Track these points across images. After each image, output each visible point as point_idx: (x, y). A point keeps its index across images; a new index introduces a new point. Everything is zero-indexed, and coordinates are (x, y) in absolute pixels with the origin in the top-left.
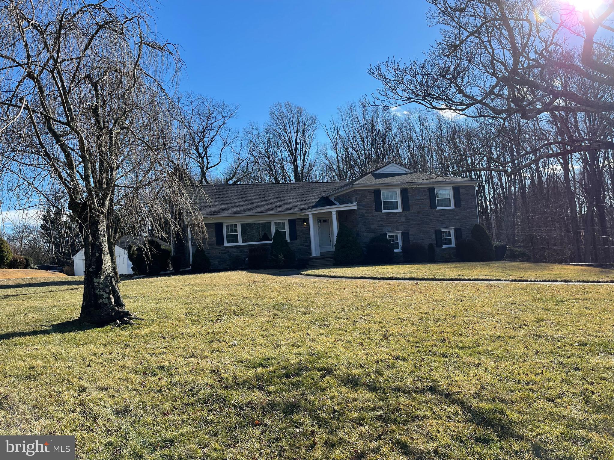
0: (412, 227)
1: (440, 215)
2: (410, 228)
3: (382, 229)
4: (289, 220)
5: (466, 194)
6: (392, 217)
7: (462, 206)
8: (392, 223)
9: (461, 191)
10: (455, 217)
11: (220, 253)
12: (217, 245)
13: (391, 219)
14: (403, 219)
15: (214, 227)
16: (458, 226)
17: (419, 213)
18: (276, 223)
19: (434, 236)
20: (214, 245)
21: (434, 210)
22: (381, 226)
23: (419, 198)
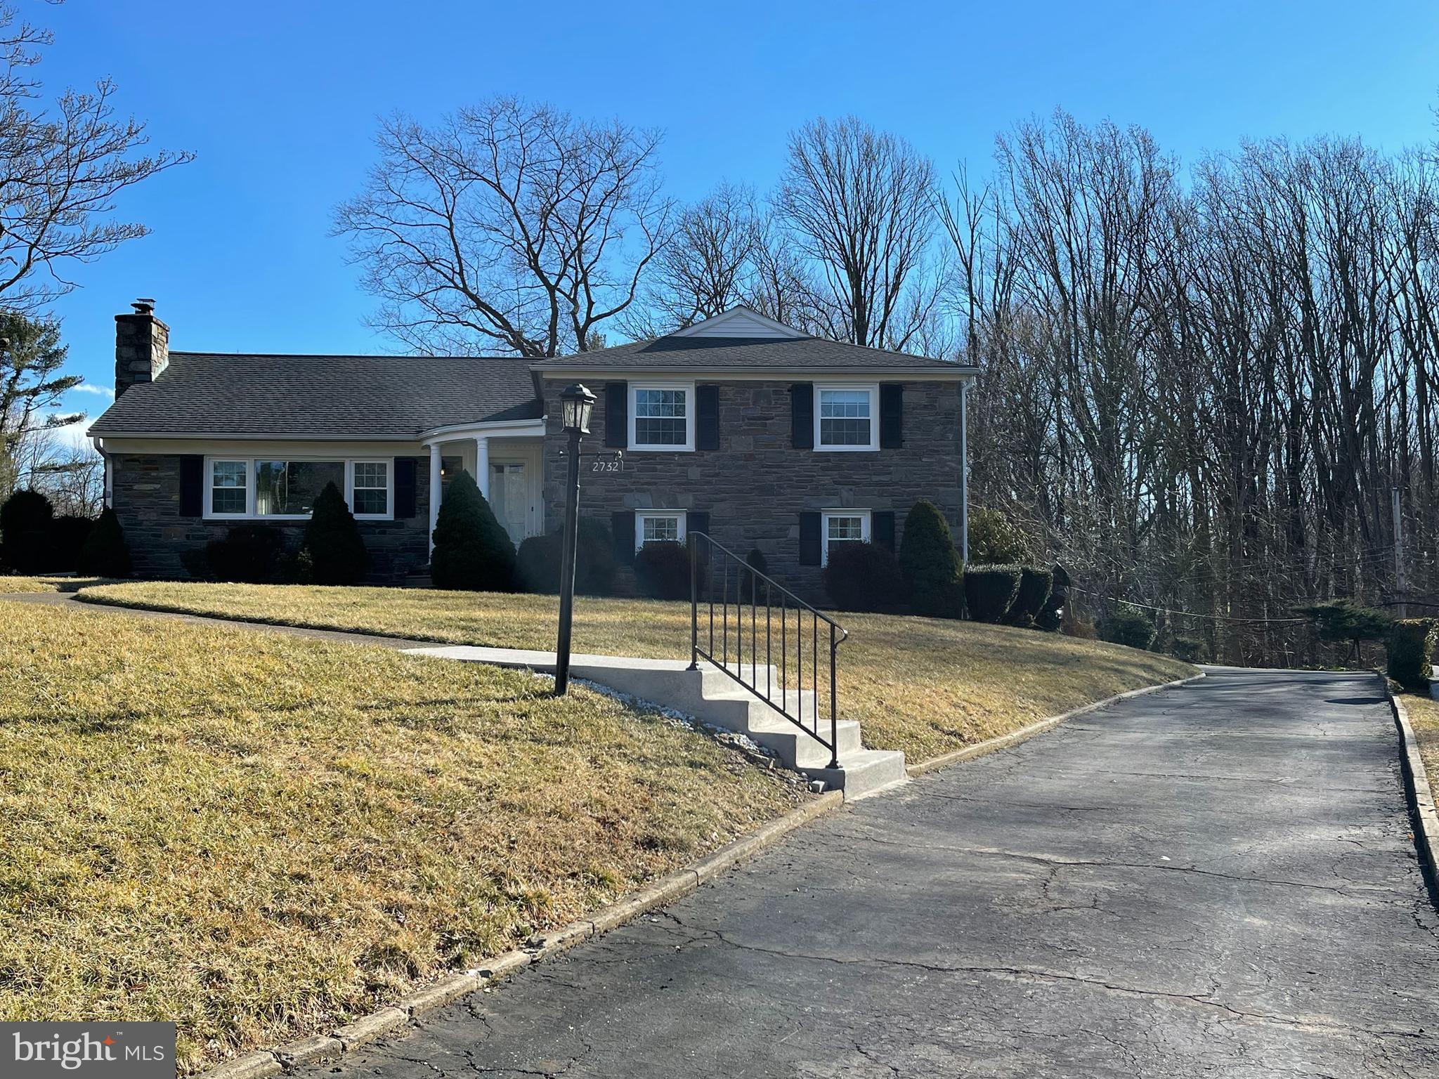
0: (722, 500)
1: (824, 469)
2: (717, 501)
3: (620, 499)
4: (396, 459)
5: (925, 407)
6: (659, 467)
7: (907, 444)
8: (655, 484)
9: (907, 397)
10: (875, 478)
11: (188, 537)
12: (181, 514)
13: (656, 470)
14: (694, 473)
15: (178, 465)
16: (886, 504)
17: (750, 457)
18: (359, 467)
19: (794, 532)
20: (174, 514)
21: (803, 453)
22: (620, 491)
23: (757, 413)
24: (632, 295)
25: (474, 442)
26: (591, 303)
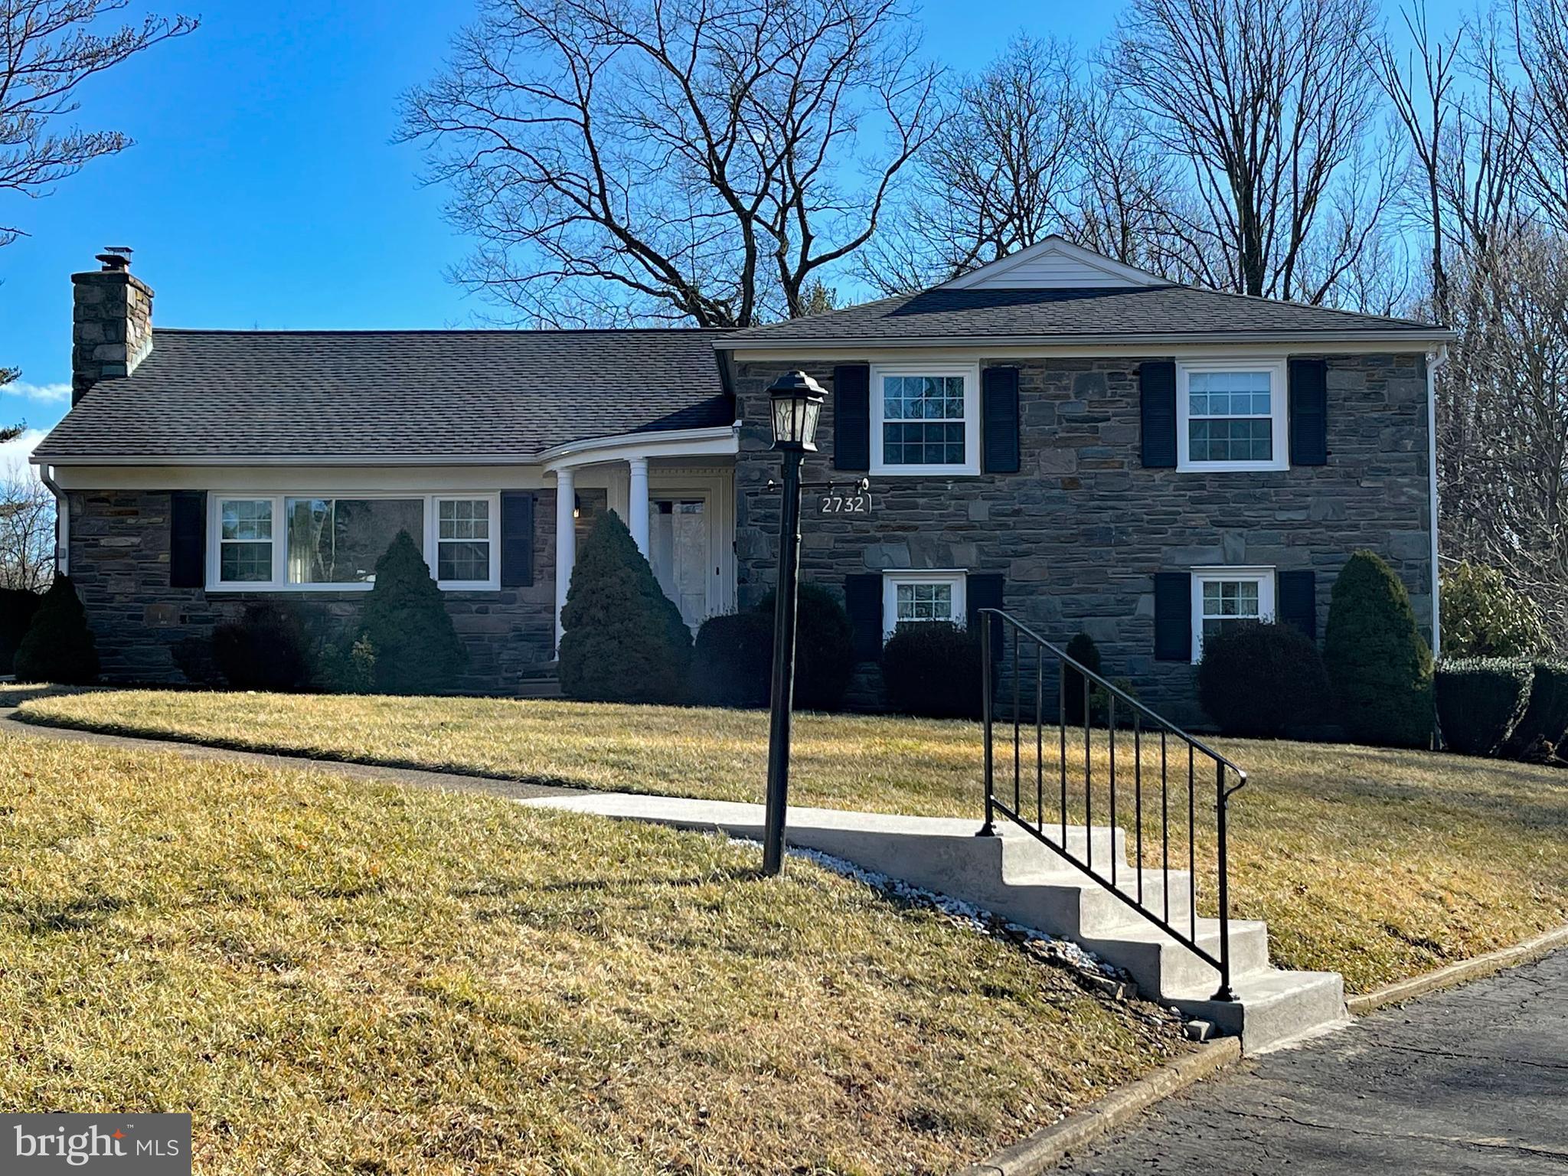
0: (1026, 554)
1: (1195, 501)
2: (1017, 555)
3: (858, 554)
4: (504, 493)
5: (1366, 397)
6: (921, 501)
7: (1334, 458)
8: (916, 528)
9: (1336, 381)
10: (1282, 516)
11: (183, 618)
12: (174, 584)
13: (916, 506)
14: (979, 510)
15: (168, 506)
16: (1301, 559)
17: (1072, 483)
18: (445, 506)
19: (1146, 605)
20: (161, 584)
21: (1159, 476)
22: (858, 540)
23: (1083, 410)
24: (873, 222)
25: (625, 465)
26: (808, 238)
